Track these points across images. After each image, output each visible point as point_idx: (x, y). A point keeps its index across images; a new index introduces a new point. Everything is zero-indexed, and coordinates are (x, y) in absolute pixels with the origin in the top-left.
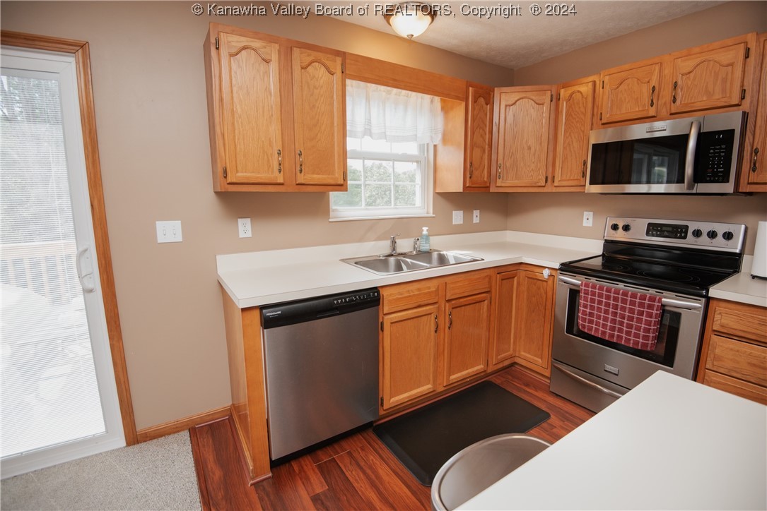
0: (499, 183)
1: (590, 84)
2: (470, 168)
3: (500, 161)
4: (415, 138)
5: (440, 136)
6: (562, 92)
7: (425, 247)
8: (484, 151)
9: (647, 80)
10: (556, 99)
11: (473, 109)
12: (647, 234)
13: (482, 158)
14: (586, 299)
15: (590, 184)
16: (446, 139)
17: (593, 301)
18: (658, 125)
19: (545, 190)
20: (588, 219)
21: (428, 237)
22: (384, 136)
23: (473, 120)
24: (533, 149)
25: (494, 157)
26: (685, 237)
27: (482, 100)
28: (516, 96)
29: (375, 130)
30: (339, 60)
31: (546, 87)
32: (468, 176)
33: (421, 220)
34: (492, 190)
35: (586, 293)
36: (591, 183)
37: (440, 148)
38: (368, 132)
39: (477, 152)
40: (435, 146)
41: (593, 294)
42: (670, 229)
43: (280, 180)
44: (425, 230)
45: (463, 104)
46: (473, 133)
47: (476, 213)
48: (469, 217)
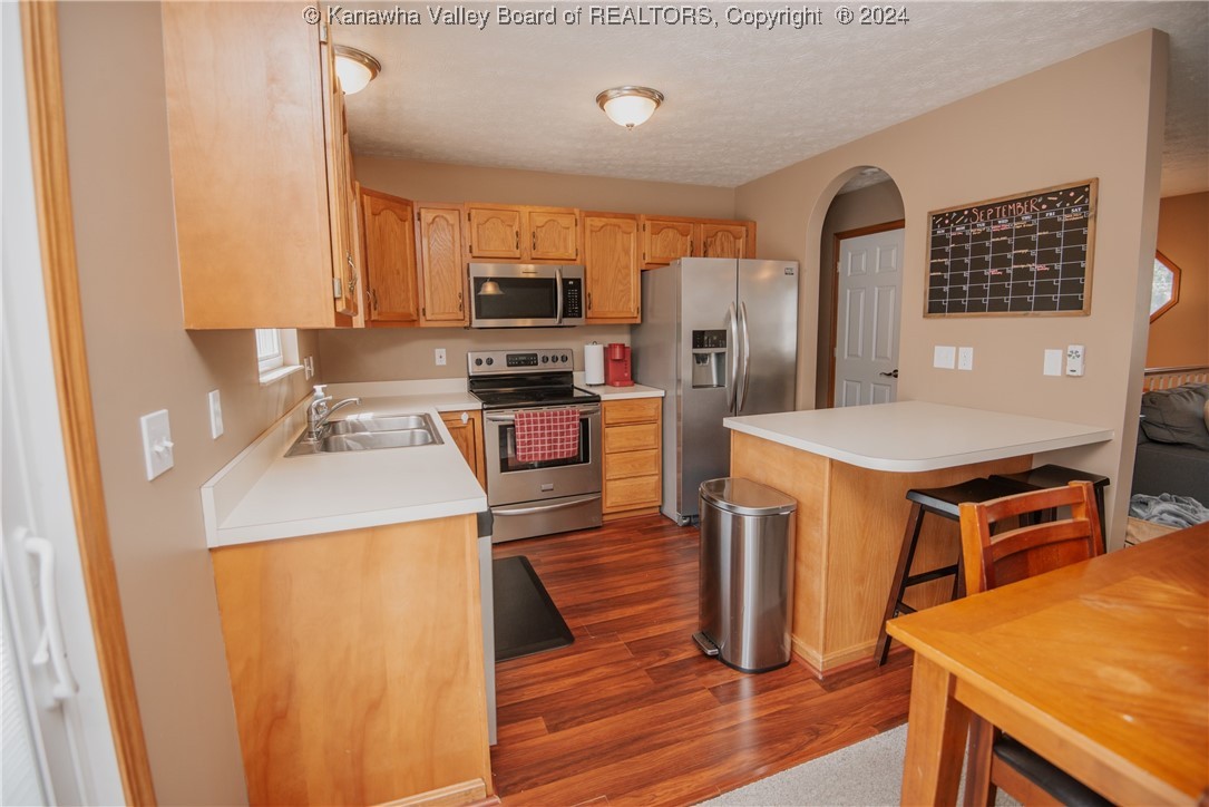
0: (375, 315)
1: (456, 212)
6: (423, 212)
9: (510, 224)
12: (508, 366)
14: (522, 430)
15: (477, 318)
17: (529, 429)
18: (523, 267)
19: (416, 324)
20: (441, 356)
26: (537, 364)
35: (522, 423)
41: (529, 422)
42: (524, 358)
44: (318, 390)
47: (311, 361)
48: (309, 368)
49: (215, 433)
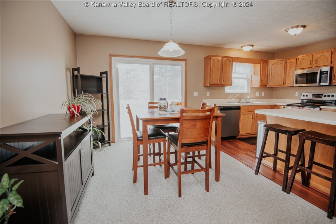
0: (270, 84)
1: (295, 59)
2: (262, 81)
3: (270, 79)
4: (246, 73)
5: (253, 73)
6: (288, 61)
7: (248, 101)
8: (266, 76)
9: (309, 59)
10: (286, 62)
11: (263, 66)
12: (312, 97)
13: (265, 78)
15: (295, 84)
16: (254, 74)
18: (309, 70)
19: (283, 86)
20: (297, 94)
21: (249, 99)
22: (239, 73)
23: (263, 68)
24: (280, 75)
25: (268, 78)
26: (322, 97)
27: (265, 64)
28: (275, 62)
29: (237, 72)
30: (232, 59)
31: (283, 59)
32: (261, 83)
33: (247, 94)
34: (268, 86)
37: (253, 76)
38: (235, 73)
39: (264, 76)
40: (251, 75)
42: (318, 95)
43: (219, 84)
44: (248, 97)
45: (260, 65)
46: (262, 72)
47: (263, 93)
48: (260, 94)
49: (207, 96)
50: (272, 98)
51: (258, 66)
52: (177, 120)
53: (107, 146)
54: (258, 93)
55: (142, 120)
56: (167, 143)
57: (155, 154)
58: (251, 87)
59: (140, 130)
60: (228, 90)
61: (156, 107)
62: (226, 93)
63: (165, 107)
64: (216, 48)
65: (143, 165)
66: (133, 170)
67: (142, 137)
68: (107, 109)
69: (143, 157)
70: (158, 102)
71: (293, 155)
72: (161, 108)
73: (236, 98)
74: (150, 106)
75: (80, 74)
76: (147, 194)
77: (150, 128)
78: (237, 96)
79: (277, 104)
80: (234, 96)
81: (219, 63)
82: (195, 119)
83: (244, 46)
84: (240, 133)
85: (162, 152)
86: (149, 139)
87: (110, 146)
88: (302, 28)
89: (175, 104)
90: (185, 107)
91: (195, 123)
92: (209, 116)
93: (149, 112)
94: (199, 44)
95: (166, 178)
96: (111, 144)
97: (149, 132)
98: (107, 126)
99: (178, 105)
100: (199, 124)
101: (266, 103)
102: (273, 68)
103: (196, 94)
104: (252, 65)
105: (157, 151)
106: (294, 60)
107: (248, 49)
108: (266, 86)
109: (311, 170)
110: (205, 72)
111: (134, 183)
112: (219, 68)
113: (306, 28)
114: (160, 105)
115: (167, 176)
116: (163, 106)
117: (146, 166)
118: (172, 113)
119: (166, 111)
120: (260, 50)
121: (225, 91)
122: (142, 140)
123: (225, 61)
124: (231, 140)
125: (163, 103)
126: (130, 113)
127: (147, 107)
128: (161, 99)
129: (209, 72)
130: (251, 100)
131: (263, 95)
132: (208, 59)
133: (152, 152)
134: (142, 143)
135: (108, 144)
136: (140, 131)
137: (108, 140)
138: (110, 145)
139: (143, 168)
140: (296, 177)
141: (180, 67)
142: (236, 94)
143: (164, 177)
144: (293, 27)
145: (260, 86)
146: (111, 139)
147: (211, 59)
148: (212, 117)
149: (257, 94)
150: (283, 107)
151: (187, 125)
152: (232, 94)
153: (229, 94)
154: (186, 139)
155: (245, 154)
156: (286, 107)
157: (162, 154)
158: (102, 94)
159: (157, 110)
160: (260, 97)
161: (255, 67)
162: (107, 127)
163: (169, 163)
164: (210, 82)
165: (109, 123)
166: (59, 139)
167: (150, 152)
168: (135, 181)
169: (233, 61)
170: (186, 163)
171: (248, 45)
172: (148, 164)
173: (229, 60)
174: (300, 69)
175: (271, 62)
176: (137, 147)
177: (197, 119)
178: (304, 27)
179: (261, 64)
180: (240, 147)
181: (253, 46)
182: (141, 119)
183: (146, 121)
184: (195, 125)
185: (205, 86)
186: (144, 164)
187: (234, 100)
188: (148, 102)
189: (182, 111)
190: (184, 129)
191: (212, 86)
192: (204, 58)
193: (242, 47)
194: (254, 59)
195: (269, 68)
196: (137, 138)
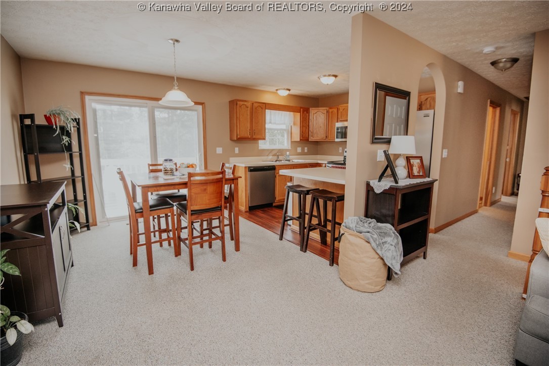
0: (312, 138)
1: (337, 109)
2: (302, 133)
3: (312, 131)
4: (284, 124)
5: (292, 123)
6: (330, 110)
7: (288, 159)
8: (306, 128)
10: (328, 112)
11: (303, 115)
13: (306, 130)
16: (294, 124)
19: (326, 140)
20: (341, 150)
21: (289, 155)
22: (275, 123)
23: (303, 118)
24: (322, 127)
25: (310, 130)
27: (305, 112)
28: (316, 111)
29: (272, 122)
30: (264, 105)
31: (325, 108)
32: (301, 136)
33: (287, 150)
34: (310, 140)
36: (337, 138)
37: (293, 127)
38: (270, 123)
39: (304, 128)
40: (291, 126)
43: (250, 137)
44: (288, 153)
45: (299, 114)
46: (303, 122)
47: (306, 148)
48: (303, 150)
49: (236, 152)
50: (317, 154)
51: (298, 115)
52: (184, 185)
53: (85, 231)
54: (300, 148)
55: (141, 187)
56: (175, 217)
57: (161, 231)
58: (292, 142)
59: (138, 201)
60: (262, 145)
61: (160, 171)
62: (260, 148)
63: (171, 170)
64: (245, 88)
65: (145, 243)
66: (131, 254)
67: (141, 209)
68: (80, 175)
69: (146, 236)
70: (161, 163)
71: (307, 214)
72: (166, 172)
73: (273, 156)
74: (151, 170)
75: (36, 123)
76: (153, 273)
77: (152, 198)
78: (274, 152)
79: (319, 162)
80: (270, 152)
81: (247, 110)
82: (205, 183)
83: (279, 89)
84: (277, 199)
85: (170, 228)
86: (151, 211)
87: (89, 231)
88: (334, 78)
89: (184, 166)
90: (205, 169)
91: (205, 187)
92: (222, 178)
93: (150, 178)
94: (220, 83)
95: (176, 256)
96: (91, 228)
97: (151, 202)
98: (81, 201)
99: (188, 167)
100: (211, 189)
101: (306, 161)
102: (315, 118)
103: (219, 150)
104: (292, 113)
105: (163, 226)
106: (335, 110)
107: (284, 93)
108: (307, 140)
109: (326, 228)
110: (230, 121)
111: (134, 266)
112: (249, 117)
113: (337, 78)
114: (165, 168)
115: (178, 253)
116: (169, 169)
117: (149, 244)
118: (181, 177)
119: (173, 175)
120: (301, 95)
121: (258, 146)
122: (142, 212)
123: (256, 108)
124: (266, 209)
125: (169, 166)
126: (123, 179)
127: (147, 171)
128: (166, 160)
129: (235, 121)
130: (291, 157)
131: (306, 151)
132: (233, 104)
133: (157, 228)
134: (142, 216)
135: (86, 229)
136: (138, 203)
137: (85, 222)
138: (89, 229)
139: (145, 246)
140: (310, 235)
141: (196, 112)
142: (273, 150)
143: (174, 256)
144: (325, 76)
145: (300, 140)
146: (91, 220)
147: (237, 104)
148: (224, 180)
149: (299, 150)
150: (324, 165)
151: (195, 190)
152: (268, 150)
153: (263, 150)
154: (196, 205)
155: (276, 222)
156: (327, 165)
157: (171, 231)
158: (70, 152)
159: (161, 174)
160: (303, 153)
161: (294, 116)
162: (83, 202)
163: (179, 237)
164: (237, 135)
165: (85, 197)
166: (46, 209)
167: (154, 229)
168: (135, 264)
169: (265, 109)
170: (202, 235)
171: (284, 89)
172: (152, 241)
173: (260, 107)
174: (341, 121)
175: (313, 111)
176: (136, 221)
177: (207, 183)
178: (336, 76)
179: (300, 112)
180: (274, 215)
181: (289, 90)
182: (139, 186)
183: (146, 189)
184: (205, 190)
185: (231, 139)
186: (146, 241)
187: (270, 157)
188: (149, 164)
189: (190, 175)
190: (192, 194)
191: (240, 140)
192: (229, 102)
193: (277, 90)
194: (292, 106)
195: (310, 118)
196: (136, 211)
